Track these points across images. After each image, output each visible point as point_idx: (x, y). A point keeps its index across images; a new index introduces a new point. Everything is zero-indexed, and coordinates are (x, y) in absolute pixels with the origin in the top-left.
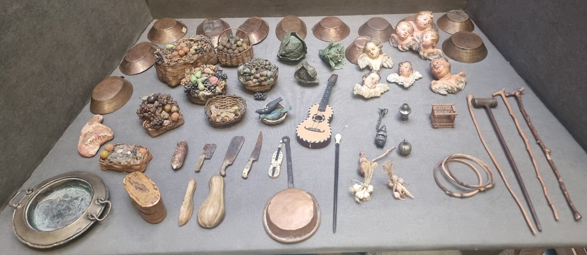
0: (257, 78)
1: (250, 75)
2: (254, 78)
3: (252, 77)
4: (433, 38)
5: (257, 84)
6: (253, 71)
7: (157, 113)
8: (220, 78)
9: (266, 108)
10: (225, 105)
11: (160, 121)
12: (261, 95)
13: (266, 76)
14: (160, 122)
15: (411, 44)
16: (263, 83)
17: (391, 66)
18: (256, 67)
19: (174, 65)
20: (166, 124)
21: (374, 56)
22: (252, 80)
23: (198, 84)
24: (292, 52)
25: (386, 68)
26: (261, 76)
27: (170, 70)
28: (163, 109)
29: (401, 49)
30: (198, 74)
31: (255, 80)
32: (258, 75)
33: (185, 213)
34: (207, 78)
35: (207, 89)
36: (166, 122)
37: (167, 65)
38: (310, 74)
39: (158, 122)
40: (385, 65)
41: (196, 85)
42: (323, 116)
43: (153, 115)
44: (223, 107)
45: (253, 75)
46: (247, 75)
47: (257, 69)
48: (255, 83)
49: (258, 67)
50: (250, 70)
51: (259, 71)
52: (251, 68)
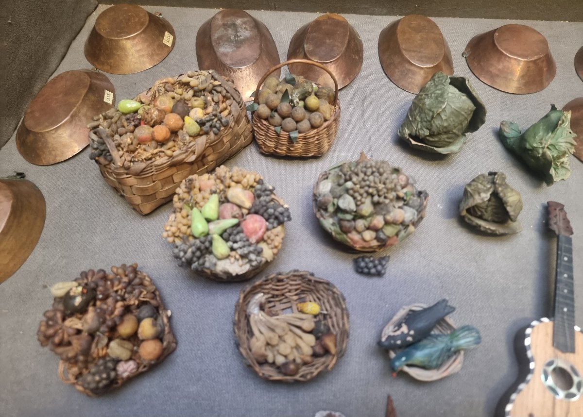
0: (376, 230)
1: (357, 216)
2: (368, 228)
3: (360, 225)
5: (374, 243)
6: (367, 208)
8: (271, 220)
9: (408, 335)
10: (283, 295)
13: (402, 223)
16: (391, 242)
18: (376, 198)
19: (142, 171)
20: (125, 375)
22: (359, 233)
23: (211, 243)
24: (447, 132)
30: (211, 207)
31: (369, 235)
32: (379, 221)
34: (235, 221)
35: (238, 257)
36: (125, 368)
37: (122, 171)
41: (207, 243)
42: (573, 368)
44: (277, 299)
45: (362, 217)
46: (349, 216)
47: (376, 204)
49: (382, 199)
50: (357, 206)
51: (382, 209)
52: (360, 200)
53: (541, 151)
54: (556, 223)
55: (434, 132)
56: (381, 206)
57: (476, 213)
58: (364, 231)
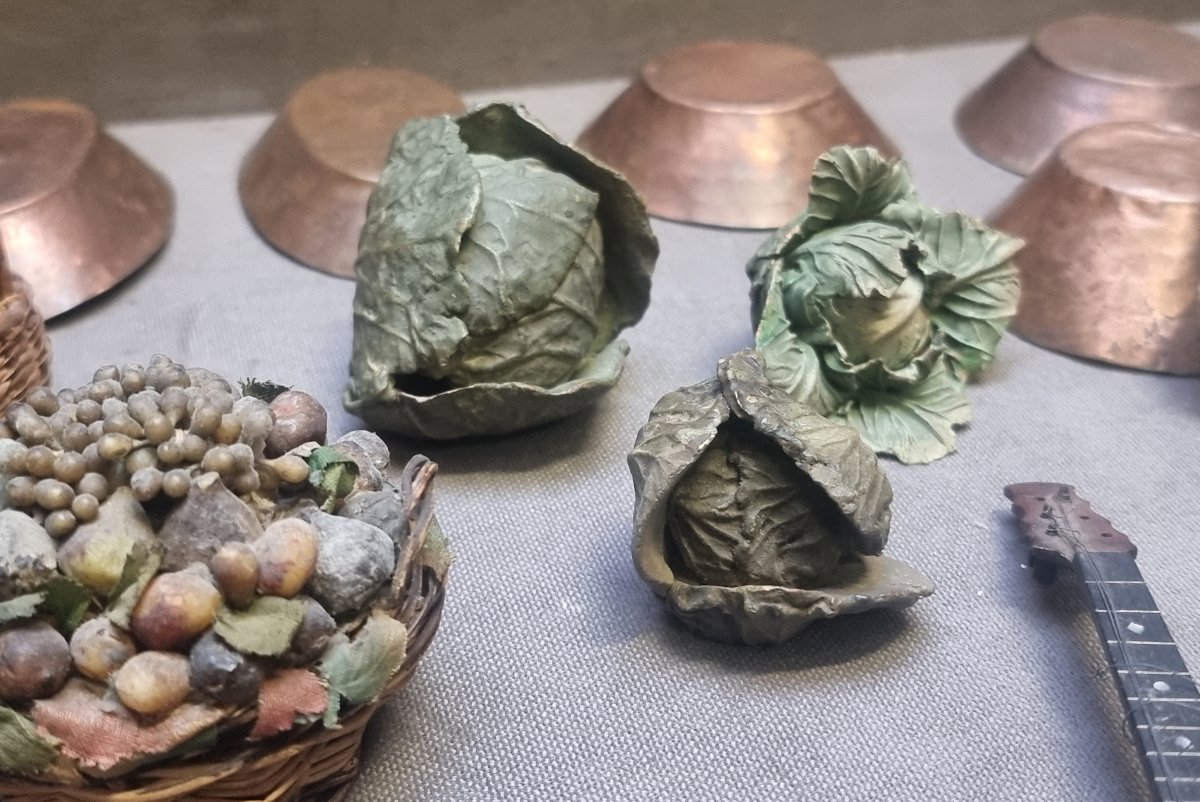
0: (180, 640)
2: (138, 638)
3: (94, 637)
5: (192, 720)
6: (112, 538)
13: (311, 587)
16: (283, 699)
18: (146, 475)
22: (96, 683)
24: (536, 309)
32: (190, 591)
38: (837, 492)
46: (23, 605)
47: (157, 509)
49: (175, 479)
50: (60, 537)
51: (190, 527)
52: (67, 506)
54: (1053, 531)
55: (483, 321)
56: (183, 513)
57: (713, 557)
58: (118, 663)
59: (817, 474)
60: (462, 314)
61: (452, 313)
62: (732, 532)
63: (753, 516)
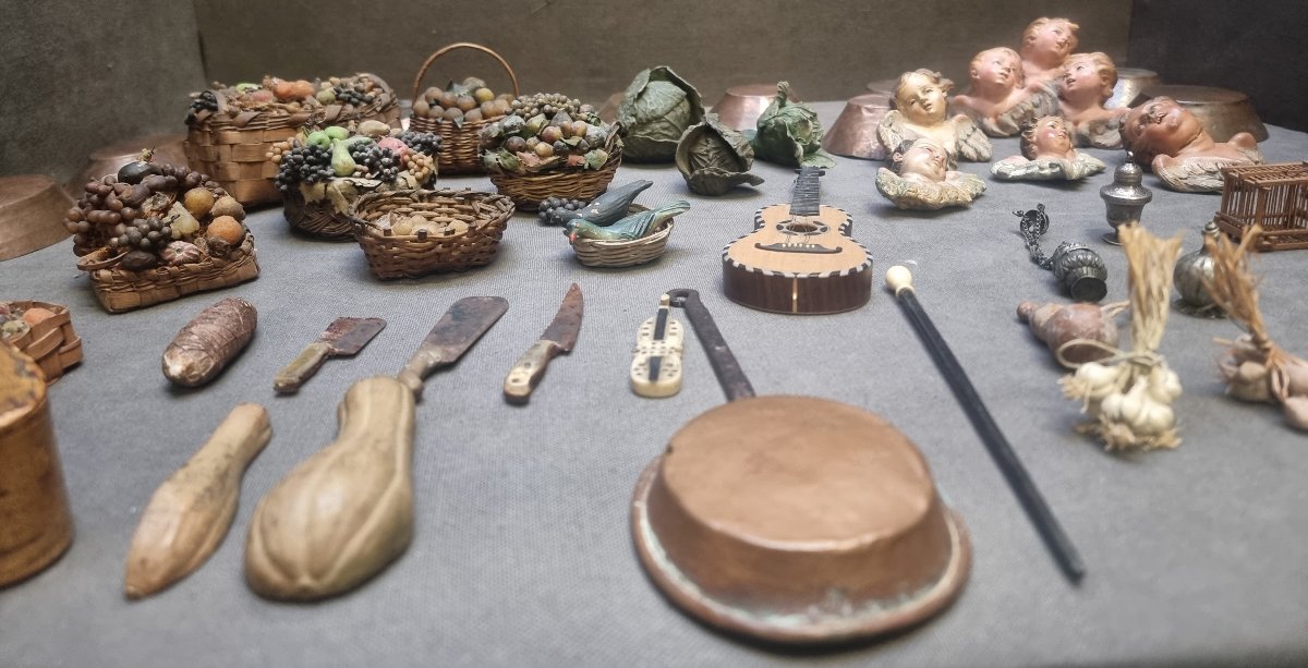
0: (551, 141)
1: (525, 132)
2: (542, 140)
3: (532, 139)
4: (1101, 67)
5: (552, 159)
6: (537, 120)
7: (147, 206)
8: (417, 147)
11: (152, 228)
12: (563, 205)
13: (584, 137)
14: (154, 234)
15: (1029, 107)
16: (573, 159)
17: (986, 154)
20: (179, 256)
21: (932, 111)
22: (532, 149)
23: (331, 154)
24: (658, 119)
25: (970, 160)
26: (567, 133)
27: (233, 136)
28: (181, 198)
29: (996, 129)
30: (339, 130)
31: (542, 147)
32: (554, 132)
33: (176, 521)
34: (368, 138)
35: (366, 169)
36: (179, 251)
37: (227, 119)
38: (731, 143)
39: (145, 234)
40: (969, 151)
41: (326, 155)
42: (818, 223)
43: (128, 210)
45: (534, 133)
46: (517, 132)
47: (549, 115)
48: (542, 156)
49: (555, 108)
50: (526, 121)
51: (557, 119)
53: (773, 121)
55: (641, 119)
56: (556, 116)
58: (537, 145)
59: (726, 139)
60: (635, 116)
61: (632, 115)
62: (705, 159)
63: (711, 155)
